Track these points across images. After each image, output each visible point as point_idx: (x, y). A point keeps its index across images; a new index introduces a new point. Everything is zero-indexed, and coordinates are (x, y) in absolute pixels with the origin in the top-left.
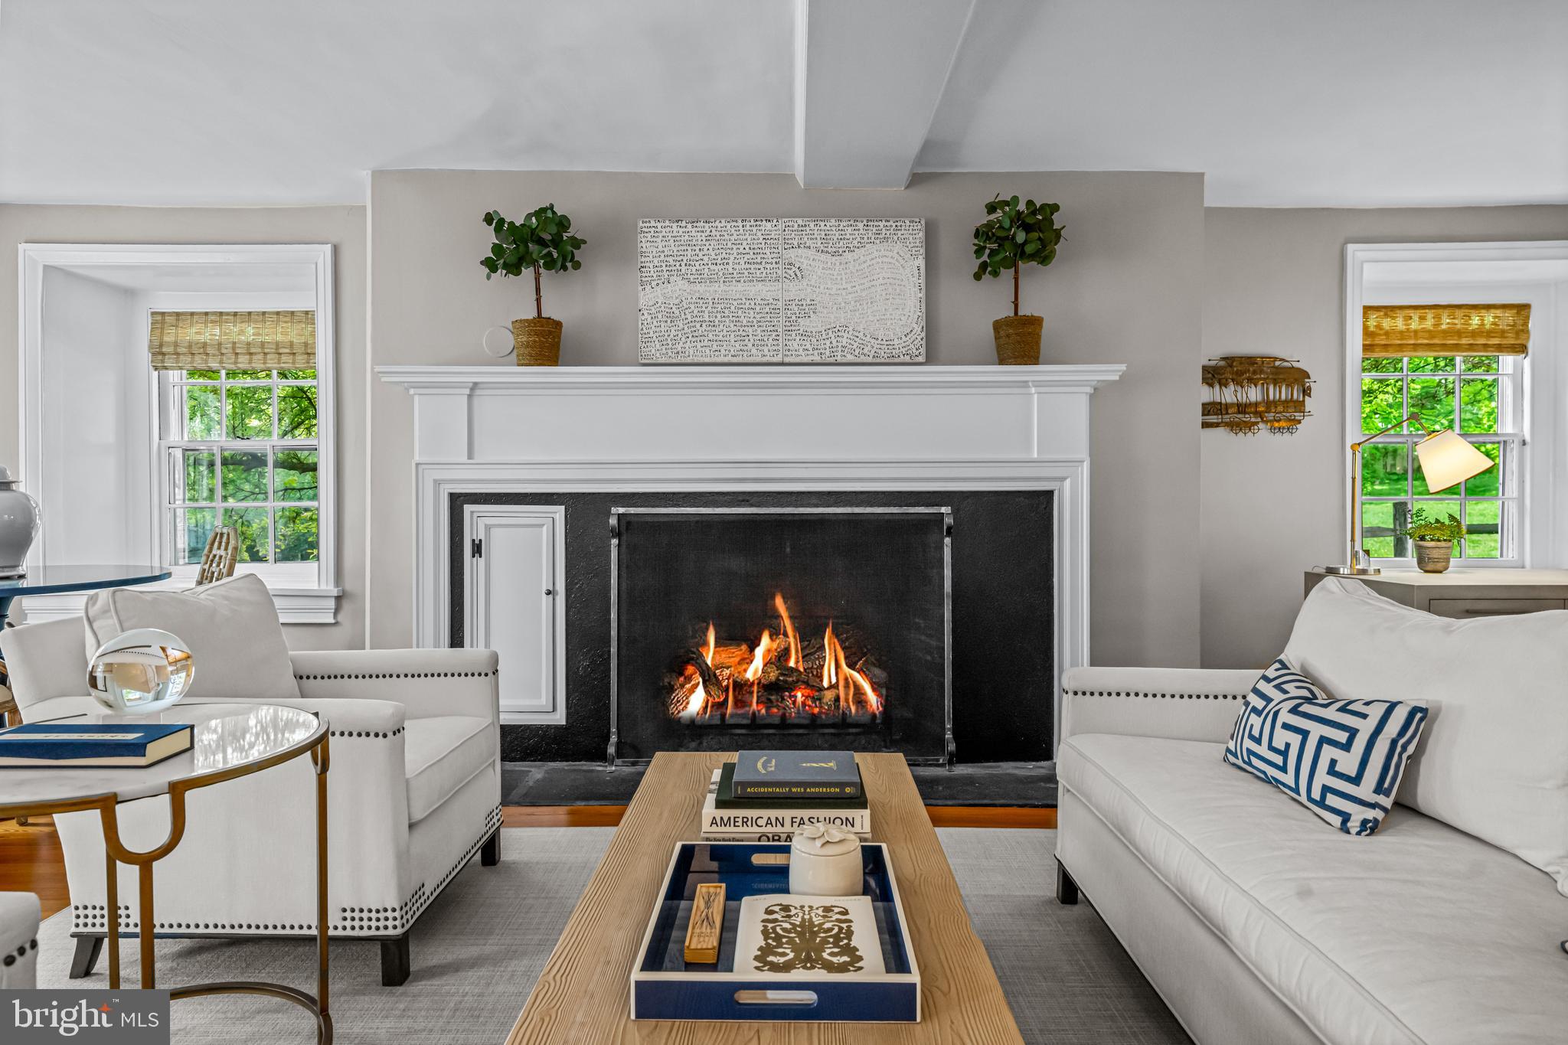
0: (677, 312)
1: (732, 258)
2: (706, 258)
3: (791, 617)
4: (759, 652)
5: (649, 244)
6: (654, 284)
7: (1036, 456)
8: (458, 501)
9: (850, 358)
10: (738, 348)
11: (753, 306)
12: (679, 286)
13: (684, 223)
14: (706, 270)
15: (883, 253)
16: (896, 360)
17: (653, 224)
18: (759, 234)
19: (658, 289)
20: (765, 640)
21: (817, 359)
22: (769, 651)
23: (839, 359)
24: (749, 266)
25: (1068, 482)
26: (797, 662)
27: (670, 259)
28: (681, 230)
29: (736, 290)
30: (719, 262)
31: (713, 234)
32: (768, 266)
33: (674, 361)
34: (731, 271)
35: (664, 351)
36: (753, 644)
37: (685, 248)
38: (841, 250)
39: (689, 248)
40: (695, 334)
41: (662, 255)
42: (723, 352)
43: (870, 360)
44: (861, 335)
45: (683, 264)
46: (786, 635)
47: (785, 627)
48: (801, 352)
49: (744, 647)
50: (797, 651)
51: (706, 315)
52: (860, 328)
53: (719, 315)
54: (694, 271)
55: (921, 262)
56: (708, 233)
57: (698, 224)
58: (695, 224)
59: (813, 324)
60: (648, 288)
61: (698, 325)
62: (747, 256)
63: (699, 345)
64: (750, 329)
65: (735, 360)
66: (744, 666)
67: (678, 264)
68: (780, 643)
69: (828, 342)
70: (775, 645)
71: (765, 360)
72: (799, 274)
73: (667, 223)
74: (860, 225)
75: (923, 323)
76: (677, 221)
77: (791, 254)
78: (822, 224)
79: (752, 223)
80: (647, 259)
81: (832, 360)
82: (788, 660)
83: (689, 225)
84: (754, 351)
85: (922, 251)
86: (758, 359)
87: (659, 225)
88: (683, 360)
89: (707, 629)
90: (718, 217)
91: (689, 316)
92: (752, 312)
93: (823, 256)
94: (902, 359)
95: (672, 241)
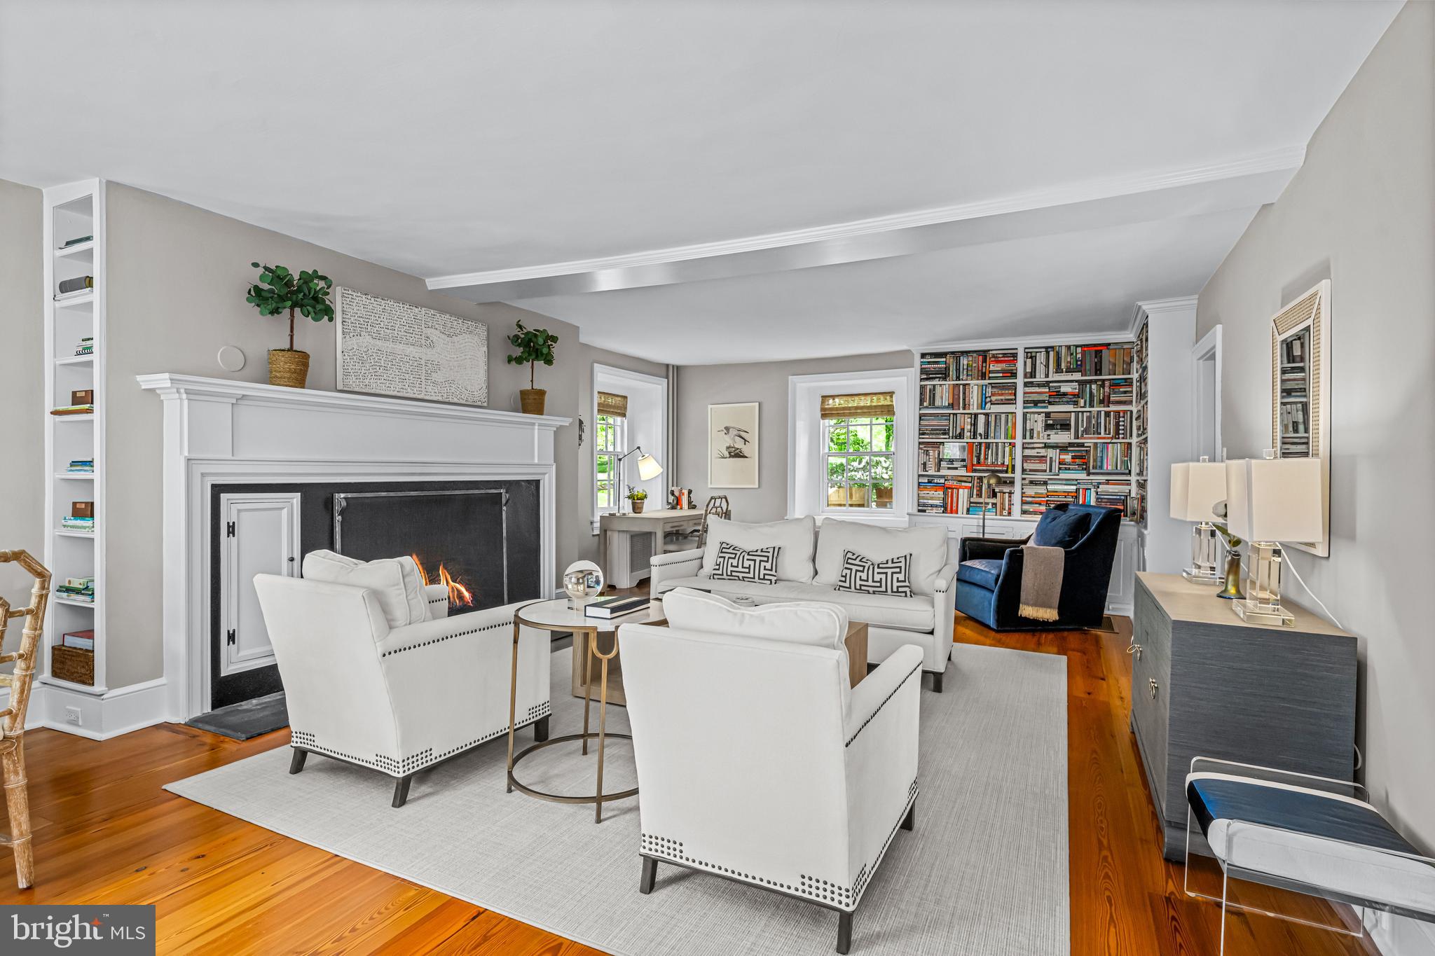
0: (366, 357)
1: (397, 326)
2: (382, 323)
5: (348, 306)
6: (351, 335)
7: (536, 461)
8: (218, 490)
9: (455, 400)
10: (400, 387)
11: (408, 360)
12: (366, 340)
13: (369, 297)
14: (382, 332)
15: (470, 340)
16: (476, 404)
17: (350, 292)
18: (412, 314)
19: (354, 339)
21: (440, 399)
23: (451, 401)
24: (406, 334)
25: (547, 476)
27: (361, 319)
28: (368, 301)
29: (399, 348)
30: (389, 327)
31: (387, 308)
32: (416, 336)
33: (364, 391)
34: (396, 335)
35: (358, 384)
37: (371, 314)
38: (452, 334)
39: (373, 315)
40: (376, 374)
41: (357, 316)
42: (392, 388)
43: (464, 402)
44: (460, 387)
45: (369, 325)
48: (433, 394)
51: (383, 362)
52: (460, 382)
53: (390, 363)
54: (375, 331)
55: (485, 349)
56: (383, 307)
57: (378, 300)
58: (376, 299)
59: (438, 377)
60: (348, 336)
61: (378, 368)
62: (405, 328)
63: (379, 382)
64: (407, 375)
65: (399, 394)
67: (366, 324)
69: (445, 390)
71: (414, 396)
72: (431, 345)
73: (359, 294)
74: (460, 321)
75: (486, 384)
76: (366, 294)
77: (429, 331)
78: (443, 316)
79: (408, 306)
80: (347, 317)
81: (447, 401)
83: (373, 299)
84: (409, 390)
85: (486, 343)
86: (412, 396)
87: (355, 294)
88: (370, 391)
90: (390, 298)
91: (372, 361)
92: (408, 364)
93: (443, 336)
94: (478, 404)
95: (362, 306)
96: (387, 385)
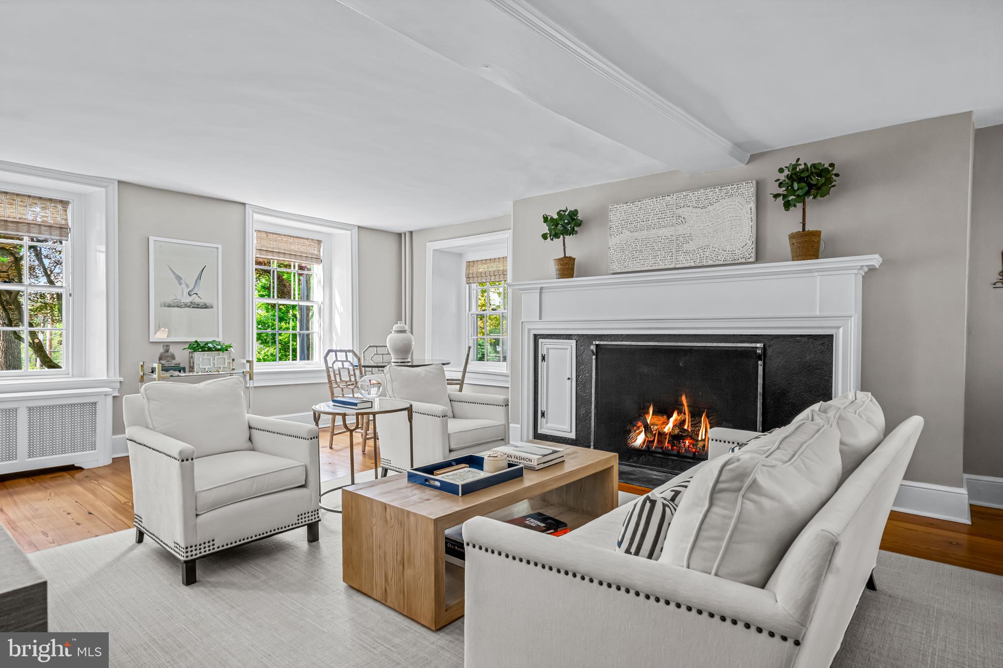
0: (625, 247)
1: (651, 217)
2: (638, 219)
3: (688, 406)
4: (672, 420)
5: (613, 216)
6: (615, 235)
7: (818, 314)
8: (536, 337)
9: (711, 263)
10: (653, 262)
11: (660, 240)
12: (627, 234)
13: (629, 204)
14: (639, 225)
15: (730, 203)
16: (737, 262)
17: (615, 206)
18: (664, 203)
19: (617, 236)
20: (675, 415)
21: (693, 264)
22: (676, 420)
23: (705, 264)
24: (659, 220)
26: (688, 427)
27: (623, 222)
28: (628, 207)
29: (652, 233)
30: (645, 220)
31: (642, 207)
32: (668, 219)
33: (624, 271)
34: (650, 224)
35: (619, 266)
36: (670, 416)
37: (629, 215)
38: (706, 205)
39: (631, 216)
40: (633, 257)
41: (618, 220)
42: (646, 264)
43: (721, 263)
44: (716, 250)
45: (628, 224)
46: (685, 414)
47: (685, 410)
48: (684, 262)
49: (665, 417)
50: (689, 422)
51: (638, 247)
52: (716, 246)
53: (644, 247)
54: (633, 226)
55: (753, 205)
56: (640, 207)
57: (636, 203)
58: (634, 203)
59: (691, 246)
60: (613, 237)
61: (635, 252)
62: (658, 215)
63: (635, 262)
64: (659, 252)
65: (653, 268)
66: (664, 426)
67: (626, 224)
68: (681, 417)
69: (698, 255)
70: (679, 418)
71: (666, 267)
72: (684, 221)
73: (622, 205)
74: (717, 190)
75: (754, 239)
76: (626, 203)
77: (680, 211)
78: (696, 193)
79: (661, 198)
80: (613, 223)
81: (701, 264)
82: (684, 425)
83: (631, 204)
84: (661, 263)
85: (754, 198)
86: (663, 267)
87: (618, 206)
88: (628, 270)
89: (650, 406)
90: (645, 198)
91: (630, 248)
92: (660, 243)
93: (696, 210)
94: (740, 261)
95: (624, 213)
96: (642, 263)
